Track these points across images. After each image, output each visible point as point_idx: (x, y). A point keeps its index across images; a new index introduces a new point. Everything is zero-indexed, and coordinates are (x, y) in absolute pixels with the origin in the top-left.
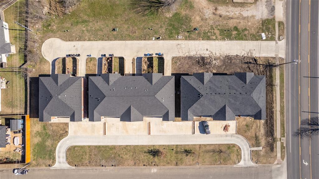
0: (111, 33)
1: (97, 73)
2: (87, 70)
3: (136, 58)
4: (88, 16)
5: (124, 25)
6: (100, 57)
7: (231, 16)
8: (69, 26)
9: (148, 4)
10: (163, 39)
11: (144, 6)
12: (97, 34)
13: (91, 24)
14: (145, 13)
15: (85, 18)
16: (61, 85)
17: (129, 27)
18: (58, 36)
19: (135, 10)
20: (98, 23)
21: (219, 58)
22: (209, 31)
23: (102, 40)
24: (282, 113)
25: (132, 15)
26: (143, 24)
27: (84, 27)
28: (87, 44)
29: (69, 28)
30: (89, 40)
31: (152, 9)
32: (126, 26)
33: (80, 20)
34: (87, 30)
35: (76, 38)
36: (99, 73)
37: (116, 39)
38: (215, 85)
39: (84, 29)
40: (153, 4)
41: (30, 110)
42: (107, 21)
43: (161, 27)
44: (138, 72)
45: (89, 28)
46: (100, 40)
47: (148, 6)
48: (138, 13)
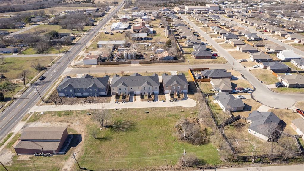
0: (150, 111)
1: (158, 96)
2: (165, 96)
3: (134, 101)
4: (168, 119)
5: (140, 115)
6: (157, 101)
7: (60, 122)
8: (181, 114)
9: (121, 126)
10: (114, 109)
11: (125, 125)
12: (160, 110)
13: (165, 115)
14: (125, 121)
15: (170, 118)
16: (174, 81)
17: (137, 114)
18: (187, 109)
19: (132, 122)
20: (159, 115)
21: (79, 103)
22: (80, 114)
23: (156, 108)
24: (52, 87)
25: (134, 120)
26: (127, 116)
27: (170, 113)
28: (166, 106)
29: (181, 113)
30: (165, 108)
31: (118, 124)
32: (139, 114)
33: (173, 116)
34: (167, 112)
35: (174, 108)
36: (157, 96)
37: (147, 108)
38: (88, 83)
39: (169, 112)
40: (117, 126)
41: (194, 83)
42: (154, 116)
43: (114, 115)
44: (132, 96)
45: (166, 113)
46: (158, 108)
47: (122, 125)
48: (130, 121)
